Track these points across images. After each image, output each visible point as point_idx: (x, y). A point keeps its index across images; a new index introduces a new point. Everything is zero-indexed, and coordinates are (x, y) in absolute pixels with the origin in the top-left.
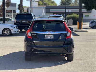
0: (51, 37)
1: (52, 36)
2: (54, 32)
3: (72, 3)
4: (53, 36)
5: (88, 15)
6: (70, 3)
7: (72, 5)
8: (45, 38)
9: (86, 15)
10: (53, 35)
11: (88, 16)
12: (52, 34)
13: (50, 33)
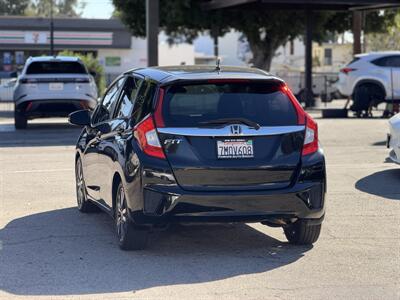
0: (244, 149)
1: (245, 144)
2: (257, 128)
3: (30, 5)
4: (249, 145)
5: (119, 59)
6: (24, 7)
7: (31, 12)
8: (219, 153)
9: (107, 59)
10: (251, 142)
11: (118, 62)
12: (246, 138)
13: (242, 135)
